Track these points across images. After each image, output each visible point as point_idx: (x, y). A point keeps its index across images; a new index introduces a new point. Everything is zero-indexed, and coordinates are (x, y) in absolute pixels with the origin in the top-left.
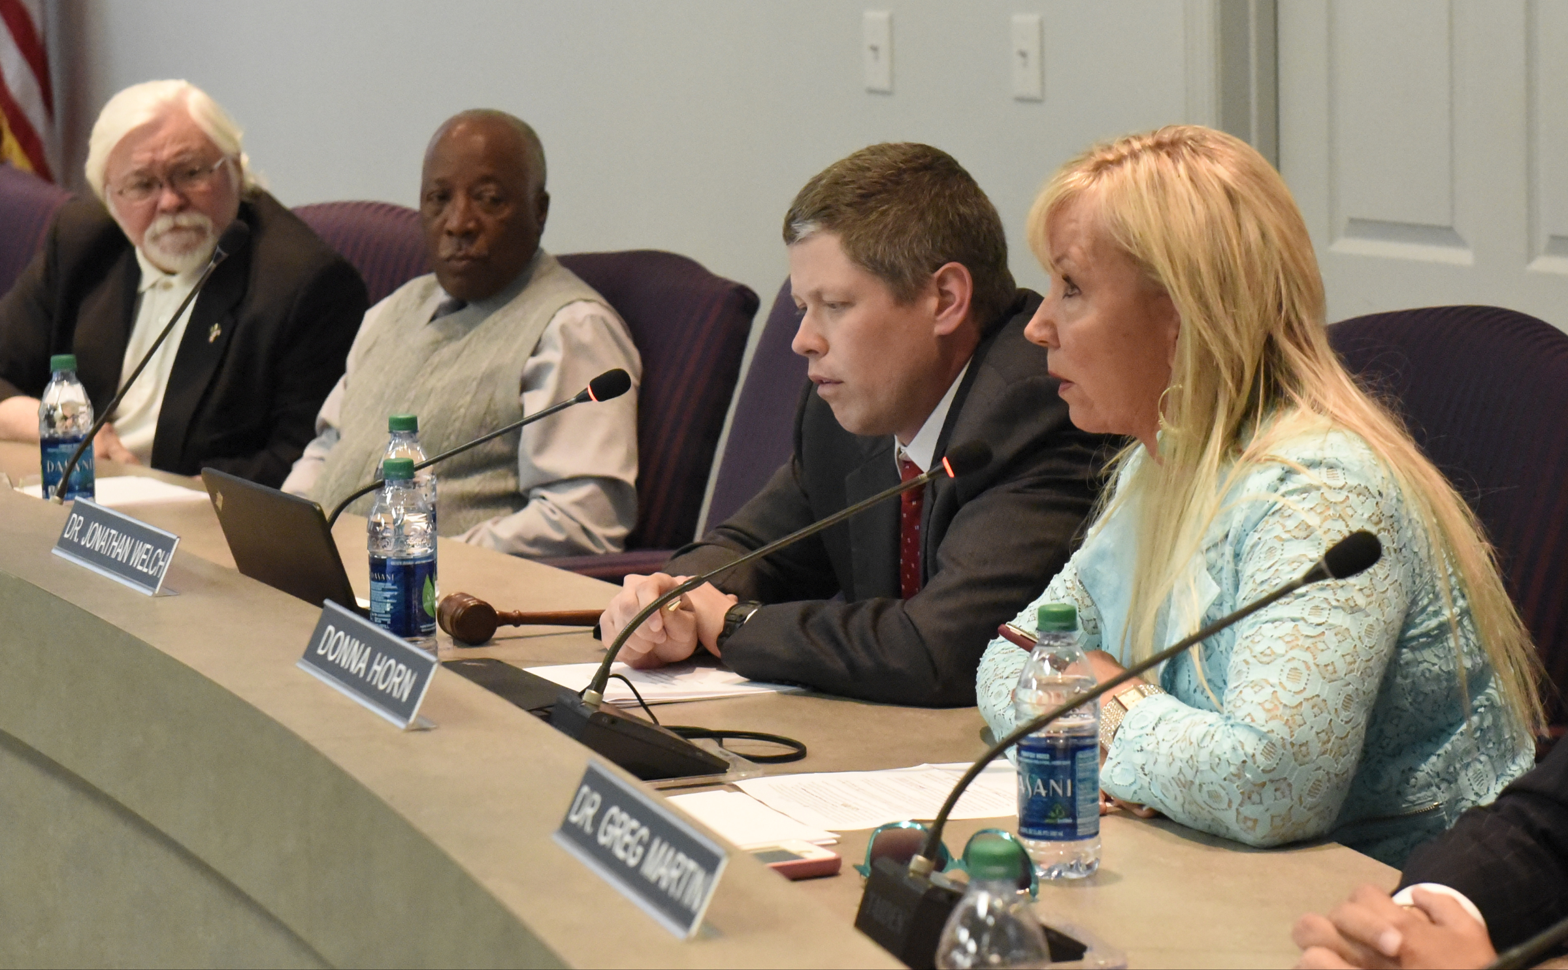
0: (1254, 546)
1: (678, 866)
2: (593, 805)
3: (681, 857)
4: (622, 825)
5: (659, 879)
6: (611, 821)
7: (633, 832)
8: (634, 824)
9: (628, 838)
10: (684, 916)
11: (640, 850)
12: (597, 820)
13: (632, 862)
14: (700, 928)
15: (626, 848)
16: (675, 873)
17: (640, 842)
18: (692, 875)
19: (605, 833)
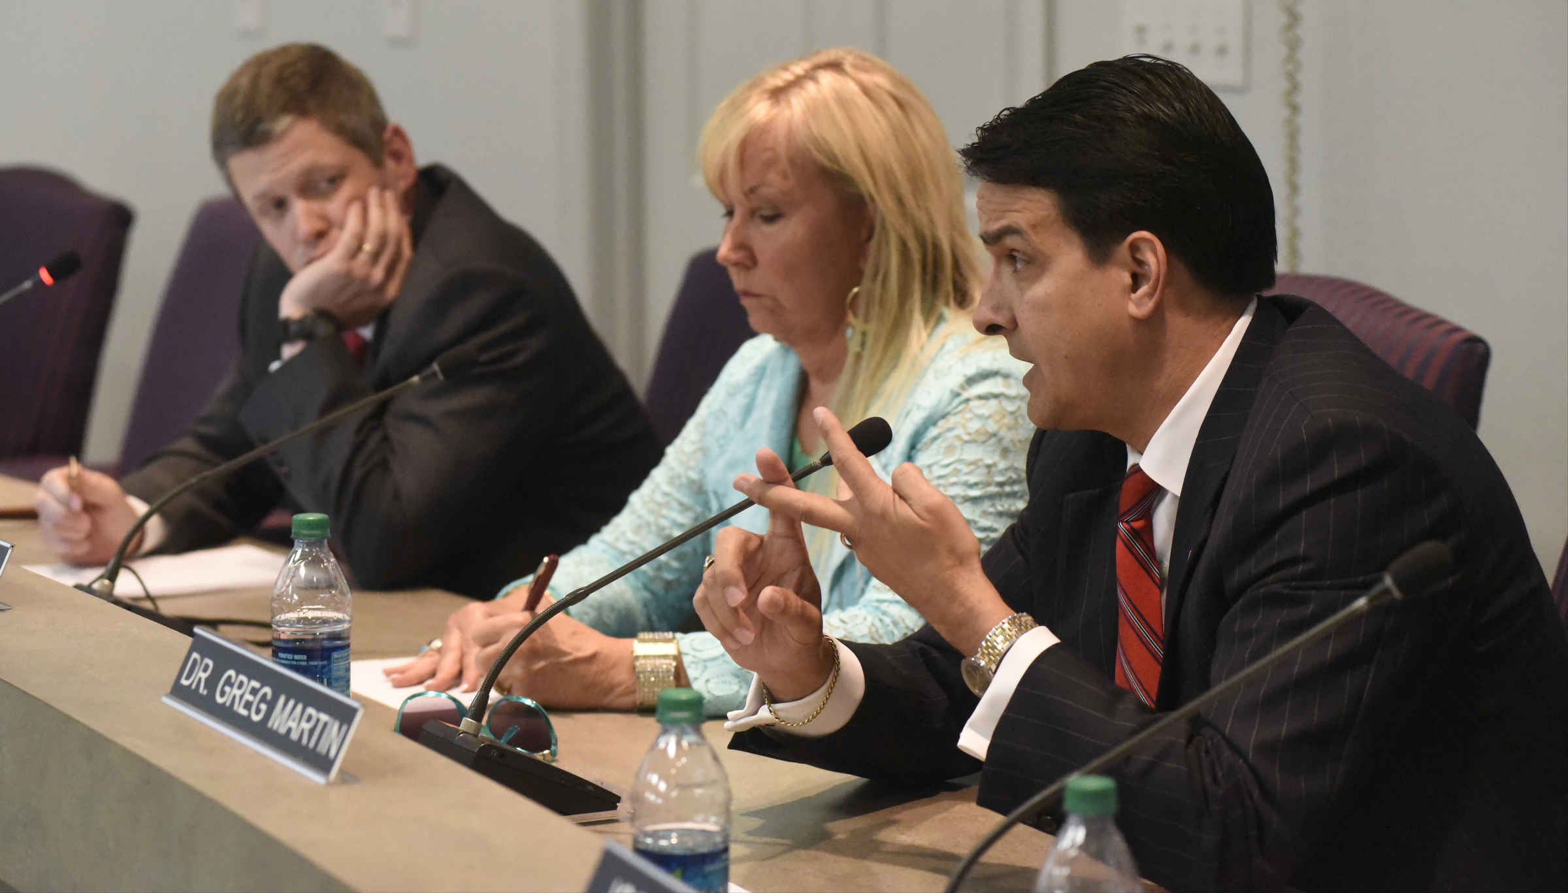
0: (935, 439)
1: (309, 719)
2: (205, 670)
3: (311, 711)
4: (241, 685)
5: (289, 730)
6: (229, 682)
7: (254, 692)
8: (255, 684)
9: (249, 697)
10: (322, 763)
11: (263, 707)
12: (211, 683)
13: (256, 718)
14: (337, 774)
15: (248, 705)
16: (306, 726)
17: (263, 699)
18: (325, 724)
19: (223, 694)
